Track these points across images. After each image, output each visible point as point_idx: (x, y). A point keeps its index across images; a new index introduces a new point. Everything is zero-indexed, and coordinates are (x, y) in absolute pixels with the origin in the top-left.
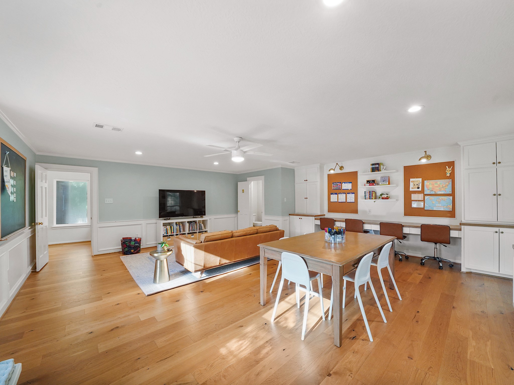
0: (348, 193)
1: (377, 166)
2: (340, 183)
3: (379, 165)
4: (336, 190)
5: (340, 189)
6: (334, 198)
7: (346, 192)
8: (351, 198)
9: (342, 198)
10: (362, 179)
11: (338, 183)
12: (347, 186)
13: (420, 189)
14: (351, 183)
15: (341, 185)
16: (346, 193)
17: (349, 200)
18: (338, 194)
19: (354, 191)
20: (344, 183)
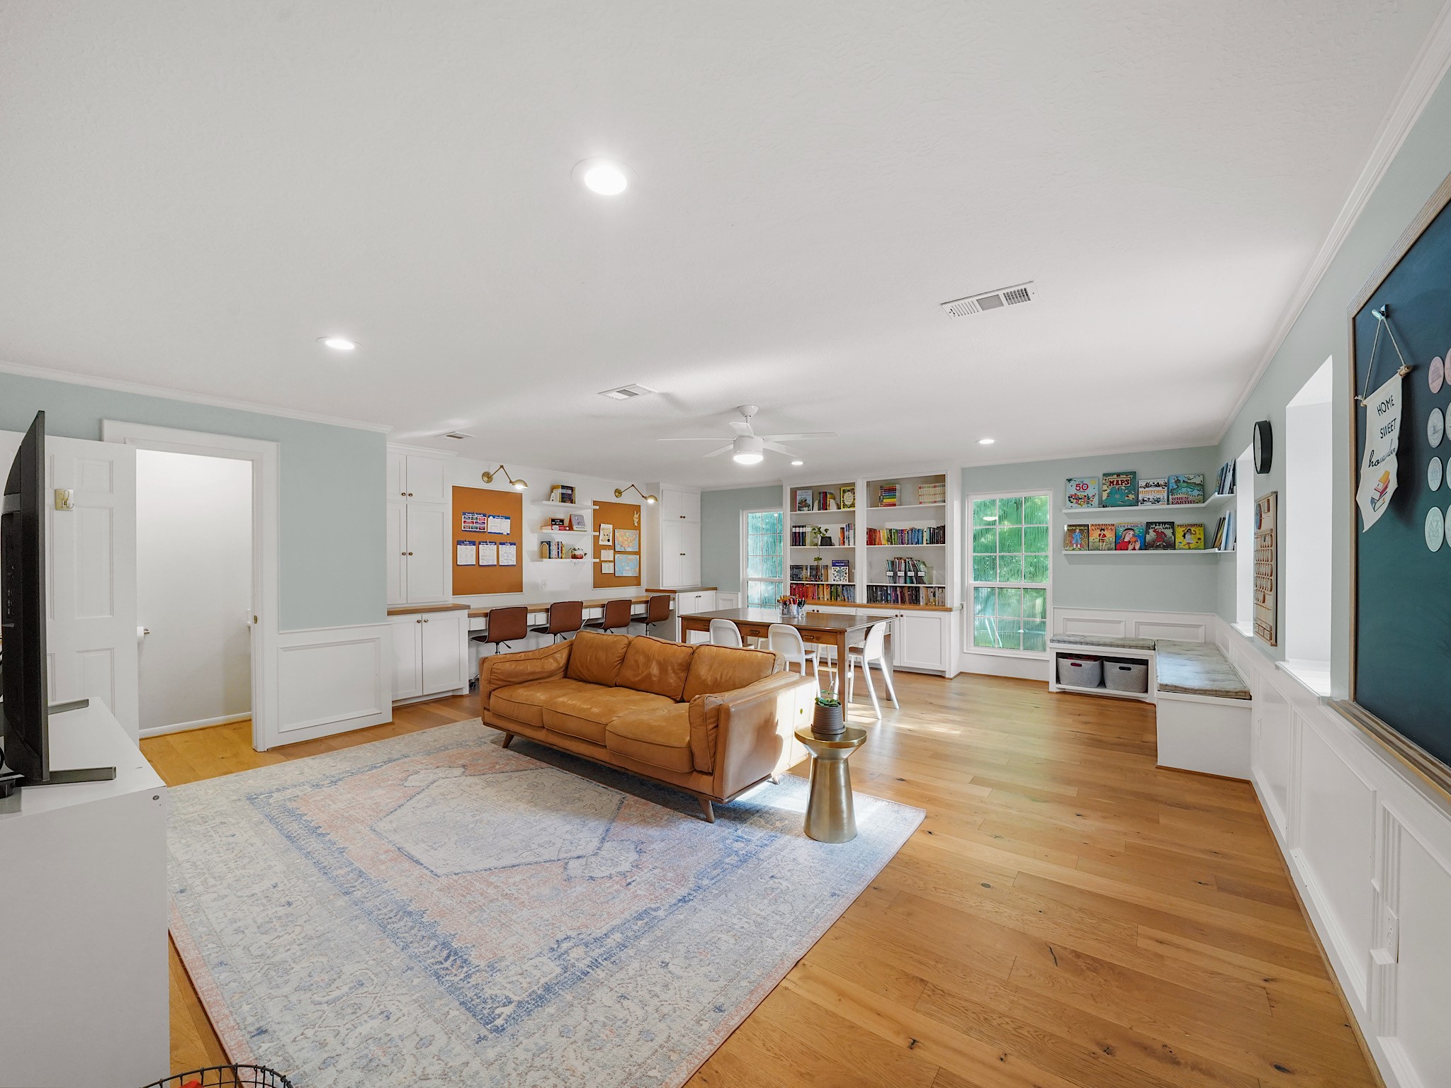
0: (501, 544)
1: (570, 492)
2: (485, 515)
3: (572, 491)
4: (470, 533)
5: (482, 531)
6: (466, 555)
7: (498, 539)
8: (508, 555)
9: (488, 554)
10: (532, 514)
11: (479, 516)
12: (499, 525)
13: (610, 543)
14: (509, 518)
15: (486, 522)
16: (498, 543)
17: (505, 561)
18: (477, 543)
19: (514, 539)
20: (491, 517)
